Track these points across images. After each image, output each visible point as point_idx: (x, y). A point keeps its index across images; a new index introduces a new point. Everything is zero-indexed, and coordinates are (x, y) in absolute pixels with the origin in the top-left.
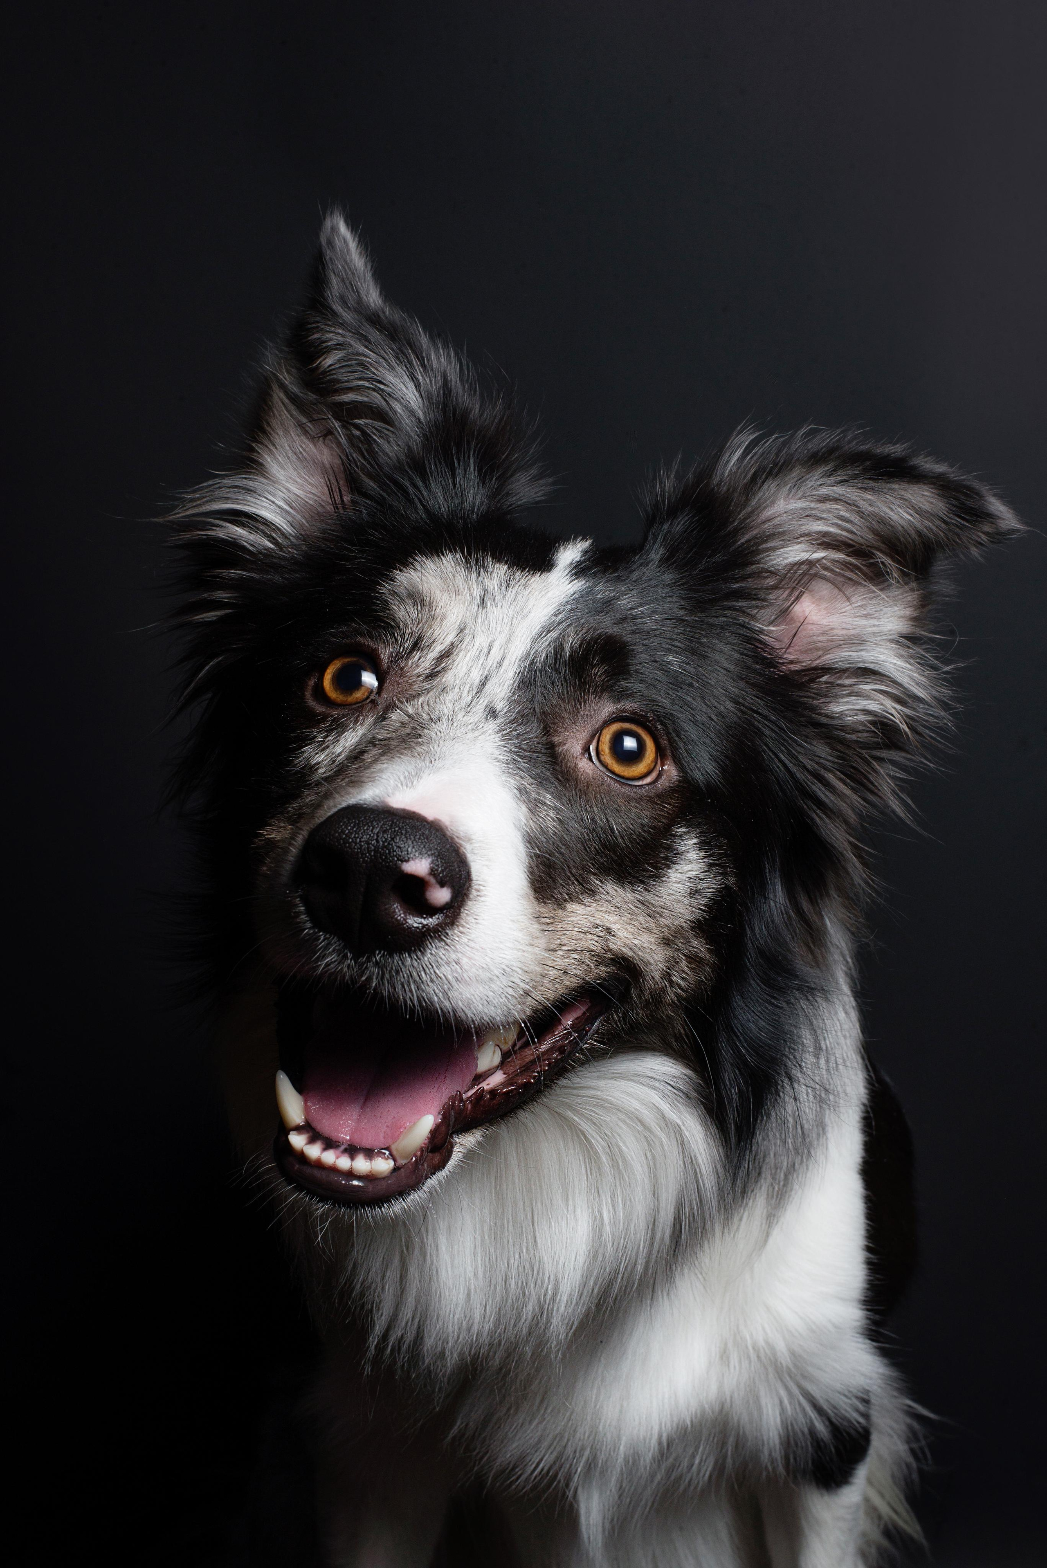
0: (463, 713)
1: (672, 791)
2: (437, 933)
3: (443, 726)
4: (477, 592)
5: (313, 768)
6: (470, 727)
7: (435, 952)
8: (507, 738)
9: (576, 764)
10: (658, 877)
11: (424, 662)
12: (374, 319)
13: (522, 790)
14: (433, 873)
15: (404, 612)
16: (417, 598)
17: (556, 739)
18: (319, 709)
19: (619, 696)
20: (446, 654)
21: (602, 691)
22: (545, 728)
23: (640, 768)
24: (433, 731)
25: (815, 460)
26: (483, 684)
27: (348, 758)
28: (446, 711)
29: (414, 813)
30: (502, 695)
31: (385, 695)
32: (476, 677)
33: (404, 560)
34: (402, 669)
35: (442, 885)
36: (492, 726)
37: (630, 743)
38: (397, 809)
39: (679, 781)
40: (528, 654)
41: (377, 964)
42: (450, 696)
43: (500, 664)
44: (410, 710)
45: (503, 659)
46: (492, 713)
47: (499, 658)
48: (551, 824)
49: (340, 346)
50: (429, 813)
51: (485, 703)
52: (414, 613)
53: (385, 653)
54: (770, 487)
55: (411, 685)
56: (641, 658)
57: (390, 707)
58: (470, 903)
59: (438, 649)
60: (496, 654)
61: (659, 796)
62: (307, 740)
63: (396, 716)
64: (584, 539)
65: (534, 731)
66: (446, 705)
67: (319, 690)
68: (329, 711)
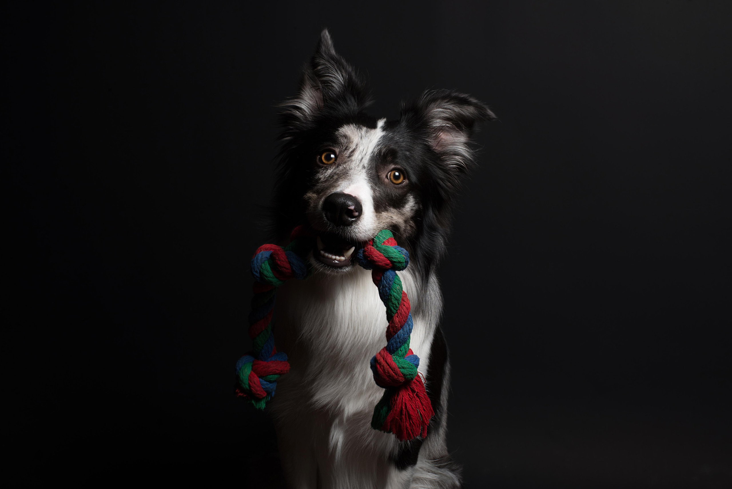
0: (357, 167)
1: (407, 185)
2: (356, 222)
3: (352, 171)
4: (360, 134)
5: (320, 179)
6: (359, 171)
7: (354, 226)
8: (368, 174)
9: (384, 180)
10: (403, 207)
11: (347, 153)
12: (332, 58)
13: (372, 187)
14: (355, 208)
15: (343, 140)
16: (346, 136)
17: (379, 174)
18: (321, 165)
19: (395, 164)
20: (353, 151)
21: (391, 163)
22: (377, 171)
23: (400, 181)
24: (351, 172)
25: (443, 98)
26: (362, 158)
27: (329, 176)
28: (353, 167)
29: (350, 195)
30: (366, 162)
31: (338, 161)
32: (360, 157)
33: (341, 125)
34: (342, 155)
35: (356, 212)
36: (364, 171)
37: (397, 174)
38: (346, 194)
39: (408, 183)
40: (372, 152)
41: (341, 229)
42: (354, 162)
43: (365, 154)
44: (345, 166)
45: (366, 153)
46: (364, 167)
47: (365, 153)
48: (378, 194)
49: (323, 64)
50: (353, 195)
51: (362, 165)
52: (346, 141)
53: (337, 150)
54: (432, 105)
55: (344, 159)
56: (400, 154)
57: (339, 165)
58: (362, 215)
59: (351, 150)
60: (364, 152)
61: (403, 187)
62: (318, 172)
63: (341, 168)
64: (384, 118)
65: (374, 172)
66: (353, 165)
67: (321, 159)
68: (324, 165)
